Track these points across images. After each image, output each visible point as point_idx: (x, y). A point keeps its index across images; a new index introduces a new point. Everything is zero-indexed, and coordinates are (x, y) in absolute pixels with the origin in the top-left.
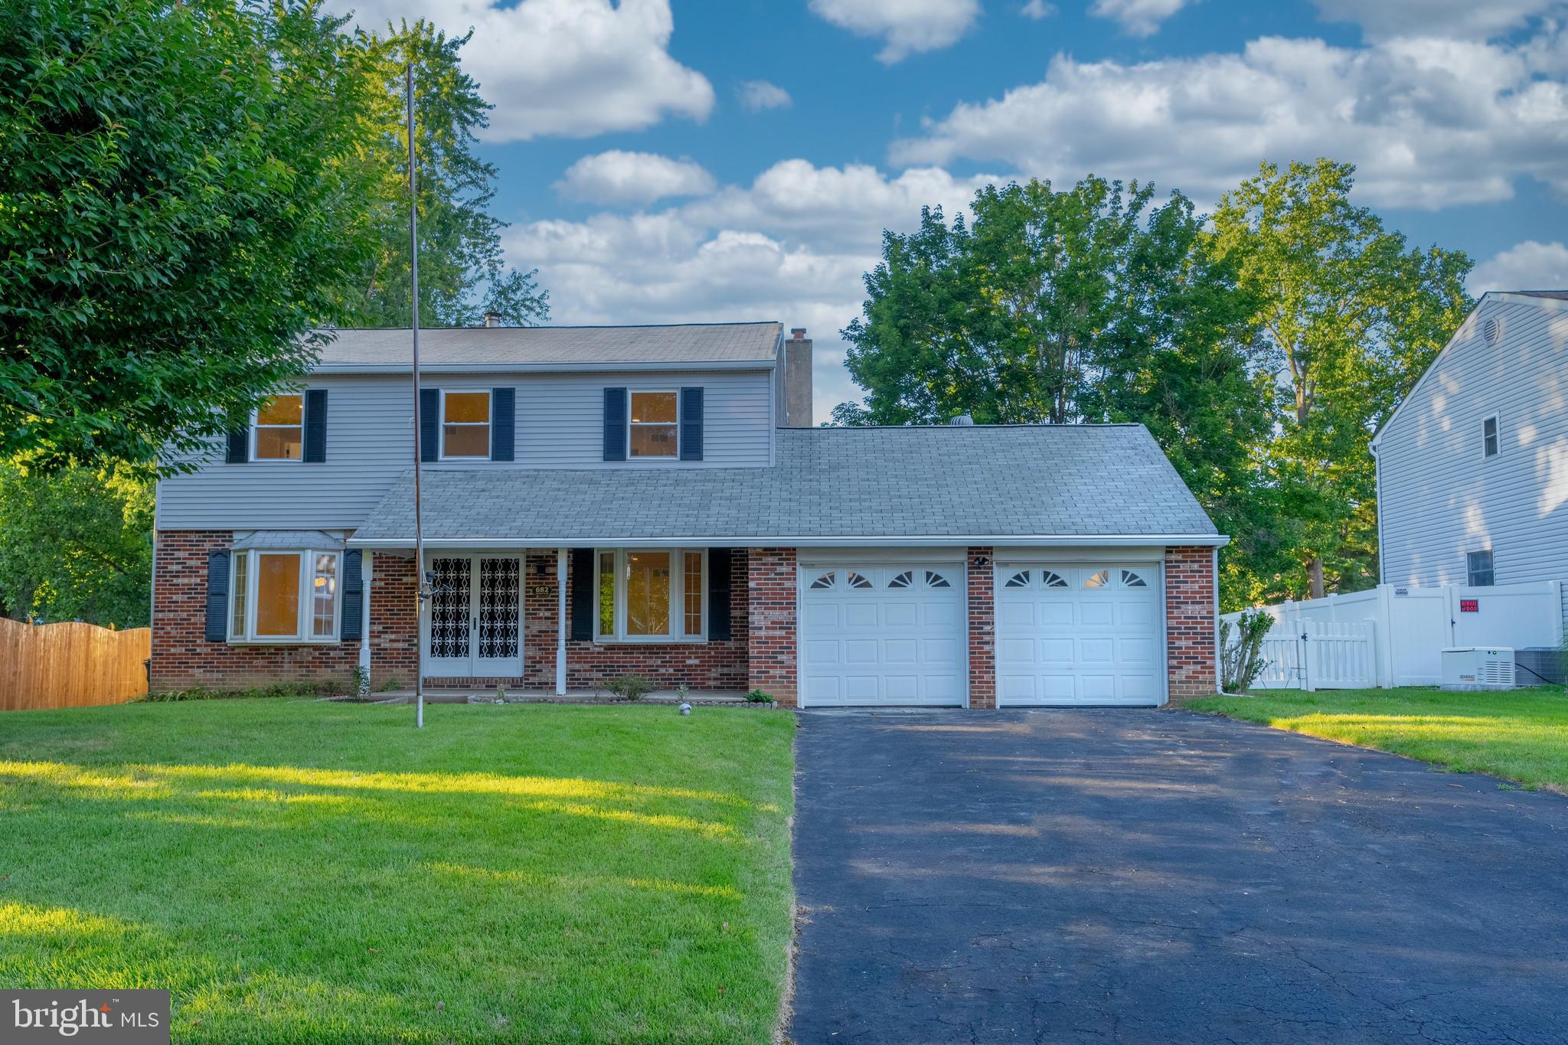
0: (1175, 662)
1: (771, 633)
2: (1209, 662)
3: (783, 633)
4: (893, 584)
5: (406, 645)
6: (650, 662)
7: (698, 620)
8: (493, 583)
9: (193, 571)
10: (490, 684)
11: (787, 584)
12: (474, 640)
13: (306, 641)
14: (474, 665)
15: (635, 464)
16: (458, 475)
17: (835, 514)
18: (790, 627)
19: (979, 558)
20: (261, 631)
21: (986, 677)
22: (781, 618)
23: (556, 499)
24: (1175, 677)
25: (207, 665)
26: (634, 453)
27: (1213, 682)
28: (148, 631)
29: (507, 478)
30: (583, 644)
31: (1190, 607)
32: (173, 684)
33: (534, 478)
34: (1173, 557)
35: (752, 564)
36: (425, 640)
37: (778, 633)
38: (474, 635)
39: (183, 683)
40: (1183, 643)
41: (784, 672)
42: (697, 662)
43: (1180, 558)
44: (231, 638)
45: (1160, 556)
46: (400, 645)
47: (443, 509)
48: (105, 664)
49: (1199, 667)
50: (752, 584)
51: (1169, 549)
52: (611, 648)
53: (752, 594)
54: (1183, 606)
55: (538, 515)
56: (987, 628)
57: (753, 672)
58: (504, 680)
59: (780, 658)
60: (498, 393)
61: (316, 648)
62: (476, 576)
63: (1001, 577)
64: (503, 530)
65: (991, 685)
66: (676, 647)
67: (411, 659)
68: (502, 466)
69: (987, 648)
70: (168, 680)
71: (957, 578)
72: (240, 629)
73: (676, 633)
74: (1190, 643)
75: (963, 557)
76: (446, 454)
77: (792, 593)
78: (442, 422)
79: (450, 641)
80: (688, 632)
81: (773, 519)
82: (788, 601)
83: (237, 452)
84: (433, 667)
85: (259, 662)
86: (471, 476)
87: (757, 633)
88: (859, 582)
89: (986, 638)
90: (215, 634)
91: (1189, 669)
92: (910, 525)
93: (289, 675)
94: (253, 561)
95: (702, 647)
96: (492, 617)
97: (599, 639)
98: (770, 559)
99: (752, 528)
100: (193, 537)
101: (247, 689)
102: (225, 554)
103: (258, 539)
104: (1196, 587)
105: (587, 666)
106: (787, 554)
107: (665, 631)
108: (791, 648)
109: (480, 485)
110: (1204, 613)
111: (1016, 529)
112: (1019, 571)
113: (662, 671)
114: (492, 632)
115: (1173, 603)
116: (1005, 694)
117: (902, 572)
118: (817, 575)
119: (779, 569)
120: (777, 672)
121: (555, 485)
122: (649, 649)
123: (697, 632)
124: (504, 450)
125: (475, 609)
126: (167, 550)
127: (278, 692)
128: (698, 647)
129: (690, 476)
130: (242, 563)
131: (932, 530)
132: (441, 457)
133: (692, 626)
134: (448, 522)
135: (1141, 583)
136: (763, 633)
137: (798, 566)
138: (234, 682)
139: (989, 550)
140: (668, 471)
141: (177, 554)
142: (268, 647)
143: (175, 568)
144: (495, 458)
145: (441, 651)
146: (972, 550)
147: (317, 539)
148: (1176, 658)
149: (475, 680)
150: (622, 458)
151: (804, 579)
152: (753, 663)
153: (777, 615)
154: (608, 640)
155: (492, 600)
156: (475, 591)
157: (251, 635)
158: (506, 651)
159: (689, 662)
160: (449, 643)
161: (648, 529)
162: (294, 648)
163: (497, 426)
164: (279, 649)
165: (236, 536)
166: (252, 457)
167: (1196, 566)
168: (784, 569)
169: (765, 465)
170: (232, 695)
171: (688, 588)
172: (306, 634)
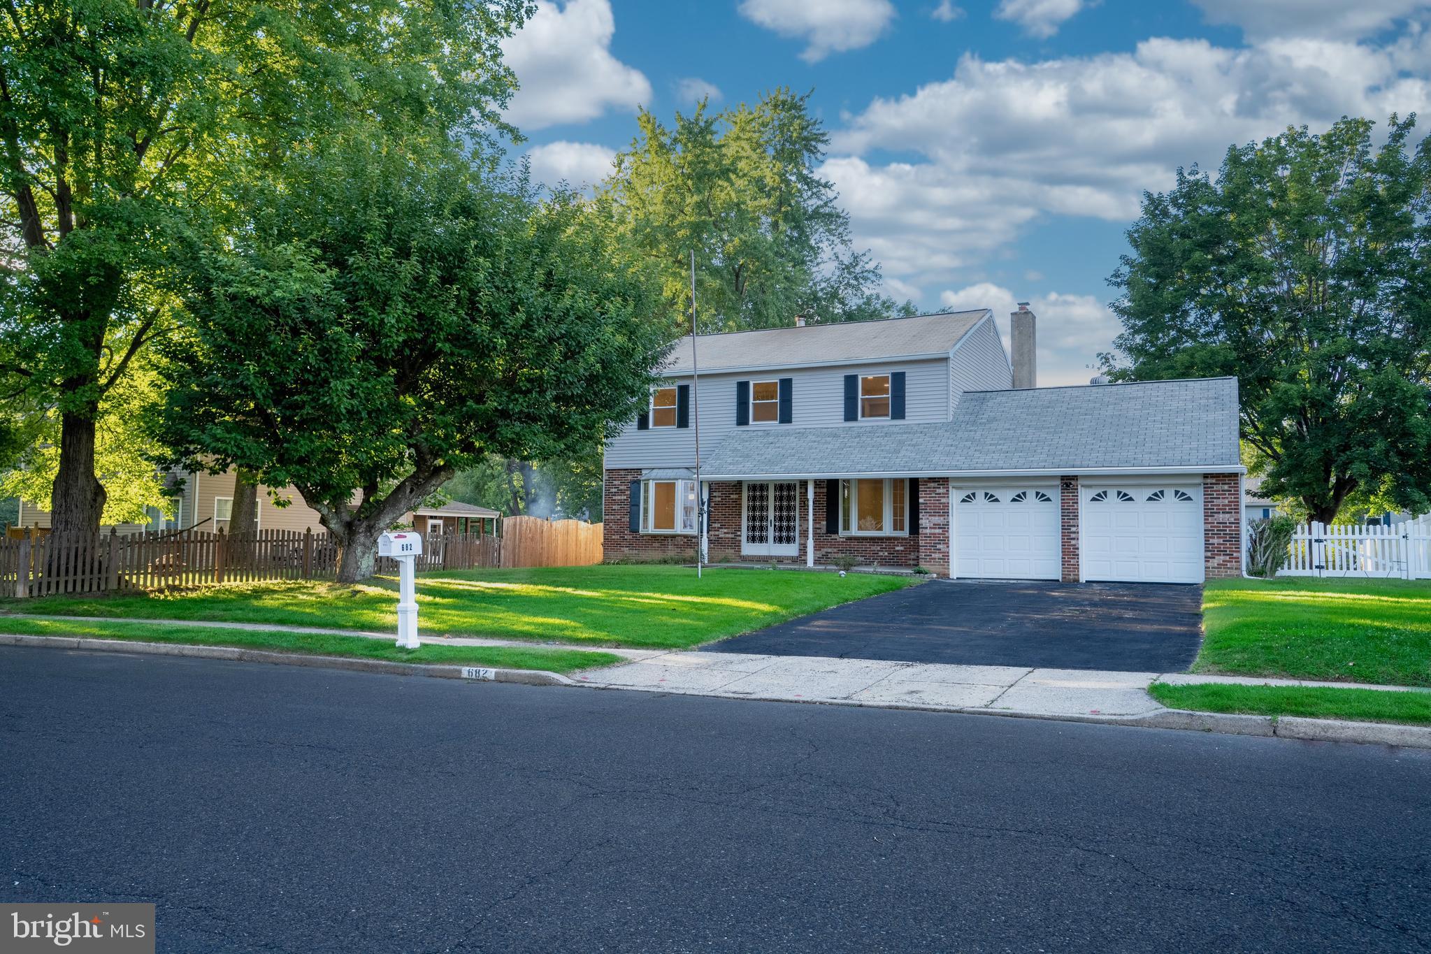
0: (1209, 554)
1: (933, 531)
2: (1235, 555)
3: (941, 531)
4: (1014, 500)
5: (733, 536)
6: (873, 548)
7: (902, 521)
8: (781, 498)
9: (622, 492)
10: (780, 560)
11: (943, 500)
12: (771, 533)
13: (679, 533)
14: (771, 548)
15: (864, 422)
16: (760, 433)
17: (977, 455)
18: (945, 527)
19: (1068, 483)
20: (656, 527)
21: (1073, 562)
22: (939, 522)
23: (811, 448)
24: (1209, 564)
25: (630, 546)
26: (863, 416)
27: (1239, 568)
28: (602, 525)
29: (787, 434)
30: (834, 536)
31: (1221, 516)
32: (615, 555)
33: (801, 434)
34: (1209, 481)
35: (921, 488)
36: (744, 533)
37: (937, 531)
38: (771, 529)
39: (619, 556)
40: (1215, 541)
41: (941, 556)
42: (902, 548)
43: (1214, 481)
44: (642, 531)
45: (1200, 480)
46: (730, 536)
47: (748, 456)
48: (586, 544)
49: (1227, 558)
50: (921, 500)
51: (1206, 476)
52: (850, 539)
53: (921, 507)
54: (1216, 515)
55: (798, 459)
56: (1073, 529)
57: (922, 555)
58: (787, 558)
59: (938, 546)
60: (782, 381)
61: (685, 536)
62: (771, 494)
63: (1085, 496)
64: (777, 468)
65: (1077, 567)
66: (889, 539)
67: (736, 545)
68: (786, 427)
69: (1073, 542)
70: (612, 554)
71: (1055, 495)
72: (646, 527)
73: (888, 530)
74: (1221, 541)
75: (1058, 482)
76: (755, 420)
77: (946, 506)
78: (751, 401)
79: (757, 534)
80: (895, 529)
81: (935, 460)
82: (944, 511)
83: (643, 424)
84: (749, 549)
85: (656, 545)
86: (767, 433)
87: (925, 531)
88: (992, 498)
89: (1073, 536)
90: (634, 530)
91: (1220, 559)
92: (1022, 461)
93: (671, 552)
94: (652, 485)
95: (905, 539)
96: (781, 519)
97: (842, 533)
98: (932, 485)
99: (920, 465)
100: (622, 472)
101: (649, 559)
102: (638, 482)
103: (654, 473)
104: (1226, 502)
105: (835, 550)
106: (943, 481)
107: (881, 529)
108: (946, 541)
109: (771, 439)
110: (1232, 520)
111: (1091, 463)
112: (1100, 491)
113: (881, 554)
114: (781, 529)
115: (1209, 513)
116: (1086, 573)
117: (1020, 492)
118: (963, 494)
119: (938, 491)
120: (937, 556)
121: (813, 438)
122: (873, 539)
123: (902, 529)
124: (786, 418)
125: (771, 514)
126: (610, 480)
127: (665, 562)
128: (903, 539)
129: (896, 430)
130: (646, 485)
131: (1035, 465)
132: (751, 422)
133: (898, 525)
134: (748, 464)
135: (1189, 499)
136: (928, 531)
137: (950, 489)
138: (644, 555)
139: (1075, 478)
140: (883, 427)
141: (616, 483)
142: (660, 536)
143: (614, 490)
144: (782, 422)
145: (753, 539)
146: (1063, 478)
147: (684, 473)
148: (1211, 551)
149: (771, 557)
150: (855, 419)
151: (955, 497)
152: (922, 550)
153: (937, 520)
154: (847, 534)
155: (781, 509)
156: (771, 503)
157: (651, 530)
158: (789, 540)
159: (897, 548)
160: (757, 537)
161: (859, 467)
162: (674, 537)
163: (782, 401)
164: (666, 537)
165: (644, 472)
166: (651, 427)
167: (1226, 487)
168: (941, 491)
169: (945, 421)
170: (642, 563)
171: (895, 502)
172: (679, 529)
